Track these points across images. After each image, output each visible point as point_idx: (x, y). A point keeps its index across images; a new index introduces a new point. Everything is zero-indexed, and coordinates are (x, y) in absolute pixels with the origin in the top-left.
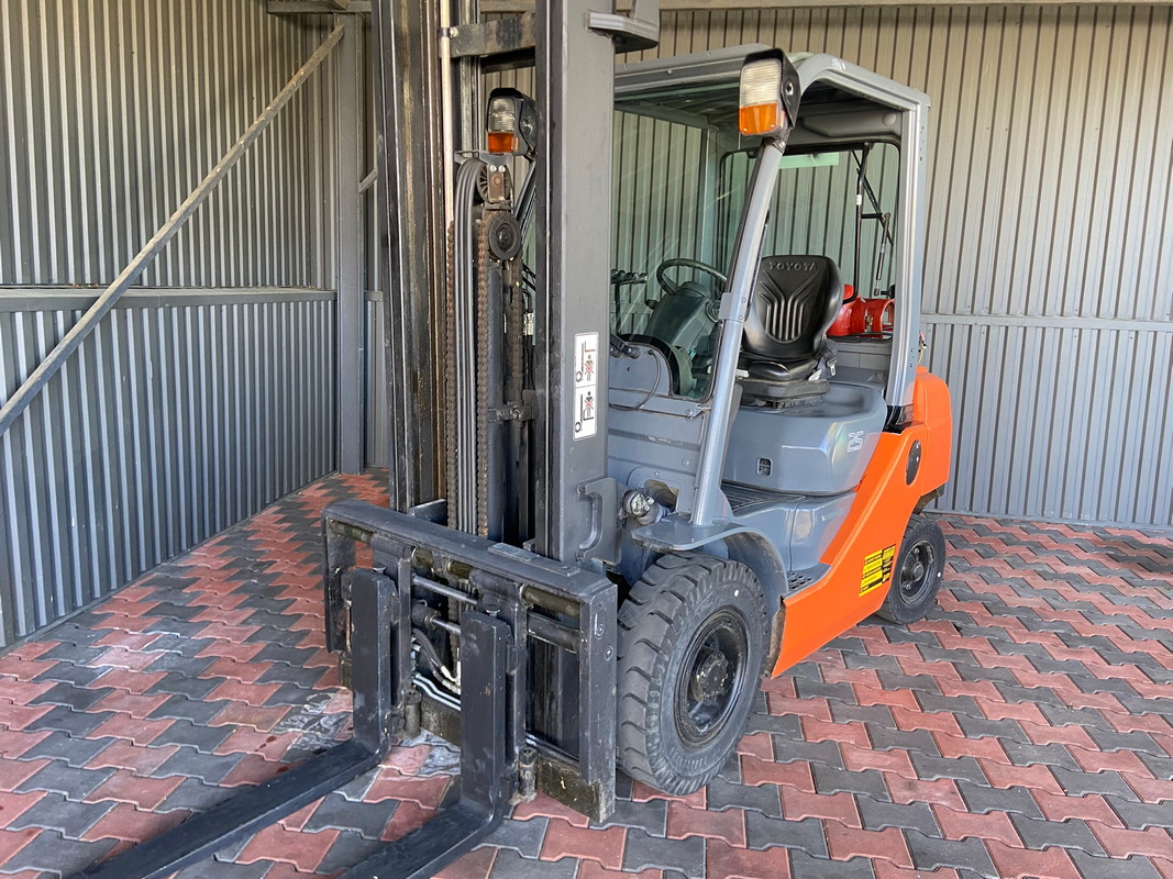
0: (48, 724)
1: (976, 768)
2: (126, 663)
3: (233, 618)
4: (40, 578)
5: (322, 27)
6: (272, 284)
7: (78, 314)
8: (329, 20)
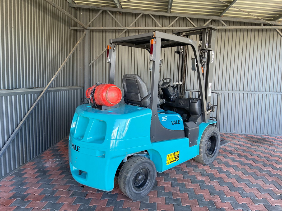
0: (39, 177)
1: (221, 179)
2: (51, 165)
4: (31, 149)
5: (80, 32)
6: (70, 86)
7: (39, 94)
8: (82, 30)
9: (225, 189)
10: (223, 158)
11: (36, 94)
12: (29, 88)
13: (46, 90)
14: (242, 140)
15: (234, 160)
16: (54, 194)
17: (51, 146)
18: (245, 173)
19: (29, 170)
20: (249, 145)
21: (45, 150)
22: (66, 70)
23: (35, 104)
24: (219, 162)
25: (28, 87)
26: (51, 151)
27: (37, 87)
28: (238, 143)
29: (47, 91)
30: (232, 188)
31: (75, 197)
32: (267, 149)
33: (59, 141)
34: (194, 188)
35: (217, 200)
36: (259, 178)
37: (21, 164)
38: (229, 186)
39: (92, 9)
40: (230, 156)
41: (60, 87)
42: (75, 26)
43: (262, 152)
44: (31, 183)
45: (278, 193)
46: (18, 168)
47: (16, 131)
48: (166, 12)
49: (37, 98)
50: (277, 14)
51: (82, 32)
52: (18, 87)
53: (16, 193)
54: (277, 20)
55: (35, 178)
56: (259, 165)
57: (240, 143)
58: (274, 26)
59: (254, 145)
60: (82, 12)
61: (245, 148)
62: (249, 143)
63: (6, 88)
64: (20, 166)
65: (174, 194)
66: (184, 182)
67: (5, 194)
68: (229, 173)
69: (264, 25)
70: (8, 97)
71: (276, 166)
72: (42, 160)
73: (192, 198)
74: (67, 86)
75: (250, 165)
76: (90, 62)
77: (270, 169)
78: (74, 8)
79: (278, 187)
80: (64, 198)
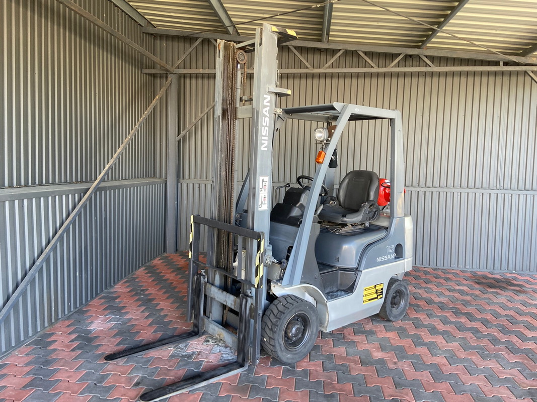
0: (78, 349)
1: (419, 357)
2: (102, 327)
3: (137, 310)
4: (66, 296)
5: (161, 77)
6: (141, 177)
7: (82, 194)
8: (165, 75)
9: (425, 376)
10: (426, 316)
11: (76, 195)
12: (66, 183)
13: (95, 187)
14: (465, 282)
15: (445, 322)
16: (104, 381)
17: (102, 291)
18: (465, 347)
19: (59, 336)
20: (478, 293)
21: (92, 298)
22: (135, 148)
23: (75, 213)
24: (417, 324)
25: (63, 181)
26: (103, 301)
27: (79, 180)
28: (457, 288)
29: (98, 189)
30: (437, 374)
31: (142, 388)
32: (511, 301)
33: (118, 280)
34: (364, 375)
35: (407, 398)
36: (490, 356)
37: (46, 325)
38: (432, 371)
39: (183, 36)
40: (440, 312)
41: (122, 179)
42: (151, 68)
43: (501, 305)
44: (64, 360)
45: (525, 385)
46: (42, 333)
47: (37, 263)
48: (320, 41)
49: (79, 202)
50: (529, 43)
51: (164, 79)
52: (44, 182)
53: (35, 378)
54: (530, 55)
55: (72, 350)
56: (494, 332)
57: (461, 288)
58: (525, 65)
59: (488, 292)
60: (164, 41)
61: (468, 298)
62: (477, 289)
63: (23, 184)
64: (45, 327)
65: (326, 385)
66: (347, 362)
67: (16, 380)
68: (434, 347)
69: (506, 64)
70: (25, 201)
71: (525, 334)
72: (86, 316)
73: (360, 392)
74: (135, 177)
75: (475, 331)
76: (179, 133)
77: (514, 339)
78: (152, 34)
79: (527, 374)
80: (122, 389)
